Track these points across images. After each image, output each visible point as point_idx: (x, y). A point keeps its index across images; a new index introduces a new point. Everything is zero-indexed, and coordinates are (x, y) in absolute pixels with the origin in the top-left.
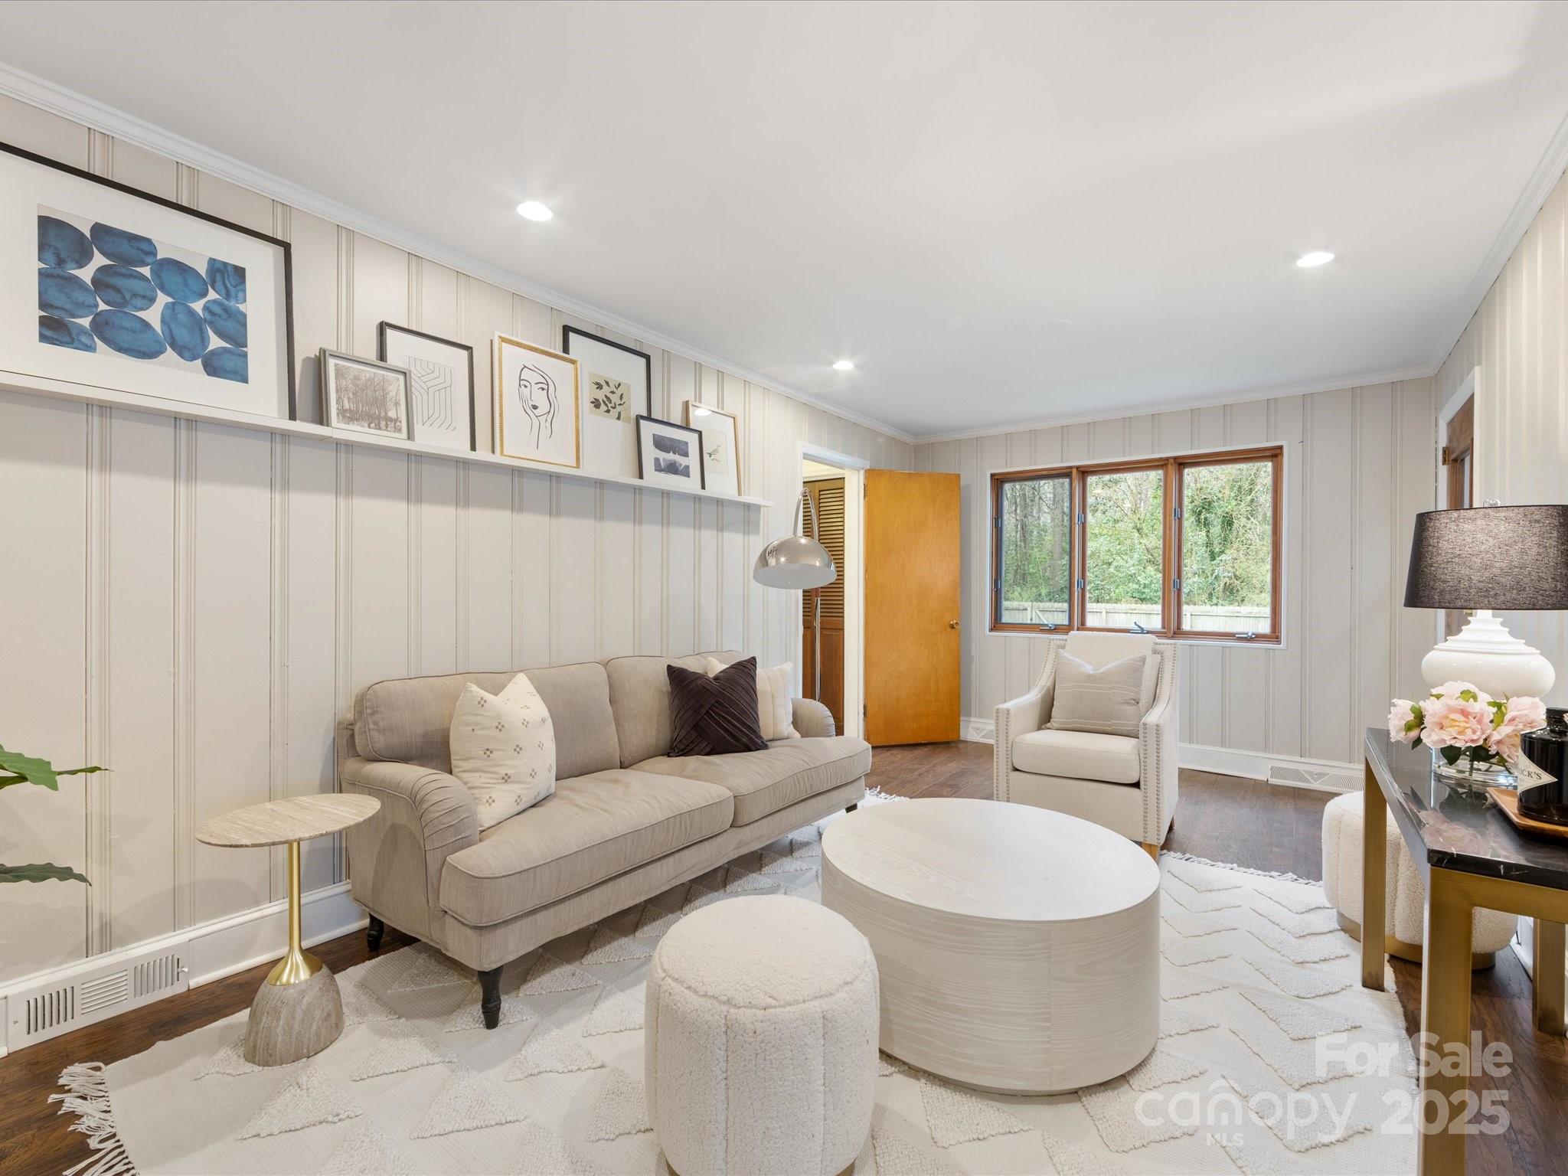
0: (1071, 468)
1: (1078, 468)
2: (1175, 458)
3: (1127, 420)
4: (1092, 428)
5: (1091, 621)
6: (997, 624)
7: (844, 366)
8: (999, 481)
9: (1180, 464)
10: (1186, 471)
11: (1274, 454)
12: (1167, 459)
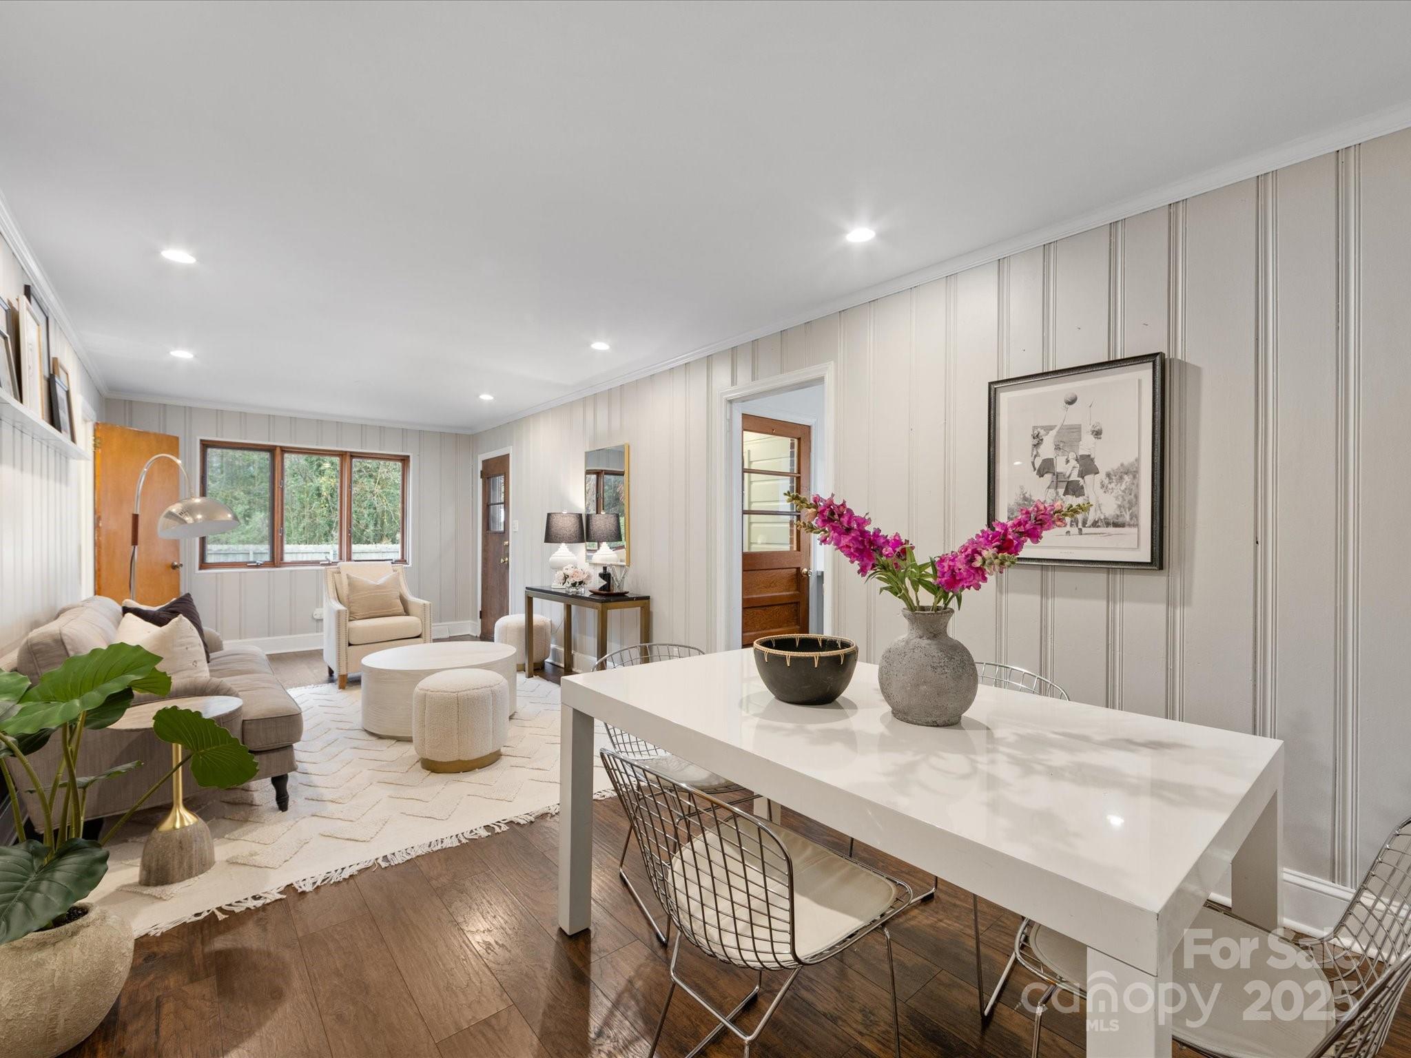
0: (276, 446)
1: (281, 447)
2: (351, 452)
3: (320, 422)
4: (294, 421)
5: (287, 558)
6: (203, 565)
7: (183, 355)
8: (206, 445)
9: (351, 456)
10: (354, 460)
11: (405, 460)
12: (346, 452)
